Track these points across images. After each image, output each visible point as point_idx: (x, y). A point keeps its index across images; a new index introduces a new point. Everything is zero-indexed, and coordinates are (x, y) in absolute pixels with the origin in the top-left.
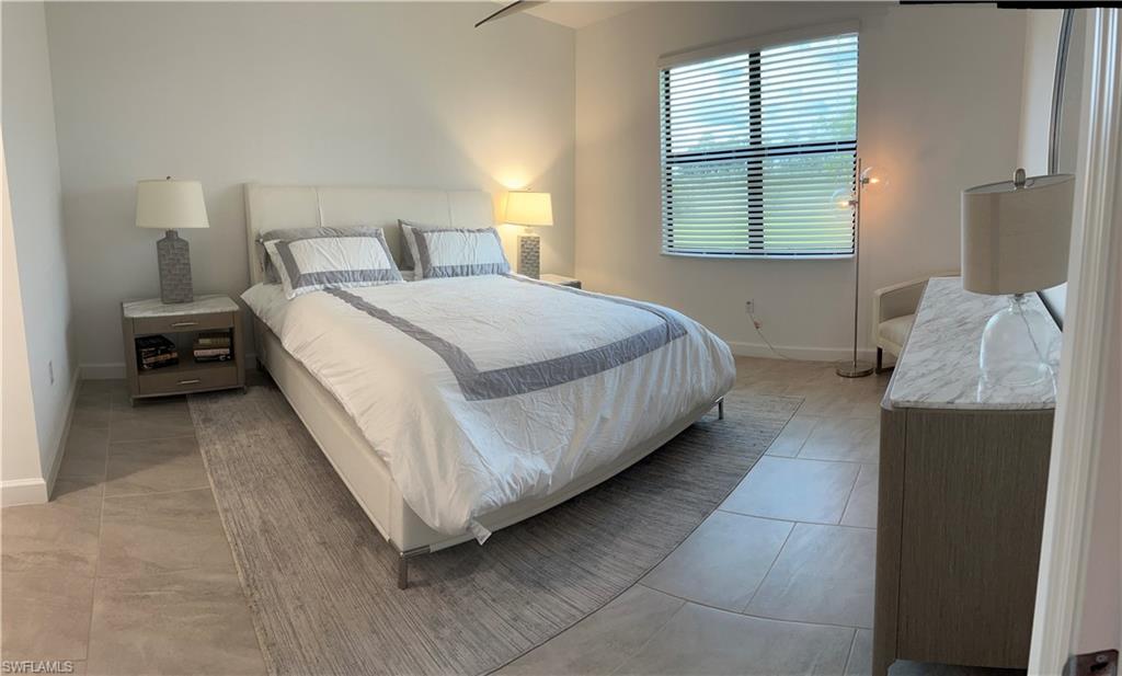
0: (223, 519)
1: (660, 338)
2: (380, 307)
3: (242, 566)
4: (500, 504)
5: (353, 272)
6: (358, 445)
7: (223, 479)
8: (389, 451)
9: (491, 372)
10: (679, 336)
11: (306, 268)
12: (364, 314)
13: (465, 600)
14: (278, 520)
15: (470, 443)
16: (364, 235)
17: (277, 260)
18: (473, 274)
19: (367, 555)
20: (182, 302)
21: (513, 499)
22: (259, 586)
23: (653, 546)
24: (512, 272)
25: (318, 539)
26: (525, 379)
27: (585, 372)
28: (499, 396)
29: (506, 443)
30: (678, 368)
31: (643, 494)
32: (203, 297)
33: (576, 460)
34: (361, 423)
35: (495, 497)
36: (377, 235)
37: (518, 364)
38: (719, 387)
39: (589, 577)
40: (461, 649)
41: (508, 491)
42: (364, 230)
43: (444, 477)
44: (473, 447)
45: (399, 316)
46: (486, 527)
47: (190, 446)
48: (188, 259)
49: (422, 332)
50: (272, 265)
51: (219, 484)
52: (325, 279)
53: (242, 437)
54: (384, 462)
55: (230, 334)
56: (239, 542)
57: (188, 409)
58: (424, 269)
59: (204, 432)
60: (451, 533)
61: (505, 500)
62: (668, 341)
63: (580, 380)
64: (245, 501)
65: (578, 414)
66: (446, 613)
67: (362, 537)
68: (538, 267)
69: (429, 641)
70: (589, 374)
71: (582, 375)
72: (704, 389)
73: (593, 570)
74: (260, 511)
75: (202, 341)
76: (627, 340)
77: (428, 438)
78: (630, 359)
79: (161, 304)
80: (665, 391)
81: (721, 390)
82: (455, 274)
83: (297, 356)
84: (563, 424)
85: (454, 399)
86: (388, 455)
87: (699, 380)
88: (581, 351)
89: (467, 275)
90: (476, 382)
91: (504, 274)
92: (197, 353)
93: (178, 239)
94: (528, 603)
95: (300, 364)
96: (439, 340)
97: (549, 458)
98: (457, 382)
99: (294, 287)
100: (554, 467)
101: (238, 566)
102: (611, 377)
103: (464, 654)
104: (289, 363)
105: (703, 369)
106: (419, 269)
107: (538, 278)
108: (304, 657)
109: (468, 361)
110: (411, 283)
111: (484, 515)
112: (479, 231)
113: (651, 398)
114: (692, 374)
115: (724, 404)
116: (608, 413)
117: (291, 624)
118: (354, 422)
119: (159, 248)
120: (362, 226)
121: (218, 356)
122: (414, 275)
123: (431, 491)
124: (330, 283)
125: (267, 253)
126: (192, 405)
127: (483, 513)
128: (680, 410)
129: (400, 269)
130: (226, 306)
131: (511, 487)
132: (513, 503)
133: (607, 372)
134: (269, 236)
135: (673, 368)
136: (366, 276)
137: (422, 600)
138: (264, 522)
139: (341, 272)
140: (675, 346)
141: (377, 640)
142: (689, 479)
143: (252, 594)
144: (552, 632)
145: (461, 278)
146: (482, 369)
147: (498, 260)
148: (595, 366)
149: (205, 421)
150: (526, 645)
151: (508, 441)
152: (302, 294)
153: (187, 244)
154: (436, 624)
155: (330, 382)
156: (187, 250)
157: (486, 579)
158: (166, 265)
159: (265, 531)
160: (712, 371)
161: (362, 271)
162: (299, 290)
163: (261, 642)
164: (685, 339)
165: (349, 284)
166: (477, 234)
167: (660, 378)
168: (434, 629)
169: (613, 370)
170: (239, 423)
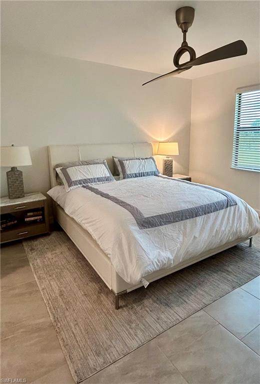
0: (42, 293)
1: (224, 205)
2: (105, 192)
3: (52, 313)
4: (152, 271)
5: (94, 179)
6: (98, 251)
7: (41, 275)
8: (110, 252)
9: (149, 217)
10: (233, 205)
11: (74, 178)
12: (99, 196)
13: (140, 311)
14: (65, 288)
15: (141, 246)
16: (98, 163)
17: (61, 176)
18: (144, 176)
19: (103, 297)
20: (19, 197)
21: (158, 269)
22: (60, 320)
23: (210, 295)
24: (160, 175)
25: (82, 293)
26: (163, 220)
27: (188, 217)
28: (152, 227)
29: (156, 246)
30: (231, 219)
31: (209, 271)
32: (29, 194)
33: (182, 254)
34: (99, 242)
35: (151, 268)
36: (104, 163)
37: (160, 214)
38: (250, 232)
39: (185, 303)
40: (138, 332)
41: (156, 266)
42: (98, 161)
43: (131, 261)
44: (142, 248)
45: (114, 196)
46: (147, 281)
47: (25, 262)
48: (22, 179)
49: (122, 202)
50: (59, 177)
51: (39, 278)
52: (82, 182)
53: (49, 255)
54: (108, 257)
55: (43, 209)
56: (50, 302)
57: (23, 246)
58: (124, 175)
59: (31, 256)
60: (134, 284)
61: (154, 270)
62: (227, 207)
63: (186, 220)
64: (52, 283)
65: (185, 235)
66: (134, 317)
67: (101, 290)
68: (172, 172)
69: (127, 330)
70: (190, 218)
71: (187, 218)
72: (242, 231)
73: (187, 300)
74: (59, 287)
75: (29, 214)
76: (208, 204)
77: (125, 247)
78: (209, 213)
79: (9, 200)
80: (223, 228)
81: (251, 233)
82: (136, 176)
83: (71, 216)
84: (178, 238)
85: (134, 229)
86: (110, 254)
87: (240, 226)
88: (187, 208)
89: (142, 176)
90: (144, 222)
91: (157, 175)
92: (27, 219)
93: (18, 170)
94: (163, 312)
95: (73, 219)
96: (129, 205)
97: (172, 253)
98: (136, 222)
99: (69, 186)
100: (174, 255)
101: (50, 313)
102: (199, 220)
103: (140, 333)
104: (68, 219)
105: (243, 222)
106: (121, 175)
107: (172, 176)
108: (79, 346)
109: (140, 213)
110: (118, 182)
111: (146, 276)
112: (146, 159)
113: (217, 230)
114: (237, 223)
115: (253, 240)
116: (197, 235)
117: (73, 333)
118: (96, 241)
119: (7, 175)
120: (97, 160)
121: (37, 220)
122: (119, 178)
123: (126, 267)
124: (84, 183)
125: (57, 173)
126: (24, 244)
127: (146, 275)
128: (229, 239)
129: (113, 175)
130: (40, 197)
131: (157, 264)
132: (158, 271)
133: (198, 217)
134: (57, 166)
135: (228, 219)
136: (99, 180)
137: (124, 313)
138: (61, 291)
139: (89, 179)
140: (230, 209)
141: (108, 333)
142: (230, 270)
143: (57, 325)
144: (171, 325)
145: (139, 178)
146: (146, 216)
147: (154, 170)
148: (193, 214)
149: (31, 250)
150: (161, 330)
151: (156, 245)
152: (73, 189)
153: (21, 172)
154: (130, 322)
155: (86, 226)
156: (22, 175)
157: (147, 302)
158: (11, 182)
159: (61, 295)
160: (247, 223)
161: (98, 178)
162: (71, 188)
163: (62, 345)
164: (235, 208)
165: (93, 184)
166: (145, 160)
167: (222, 223)
168: (129, 325)
169: (201, 217)
170: (47, 248)
